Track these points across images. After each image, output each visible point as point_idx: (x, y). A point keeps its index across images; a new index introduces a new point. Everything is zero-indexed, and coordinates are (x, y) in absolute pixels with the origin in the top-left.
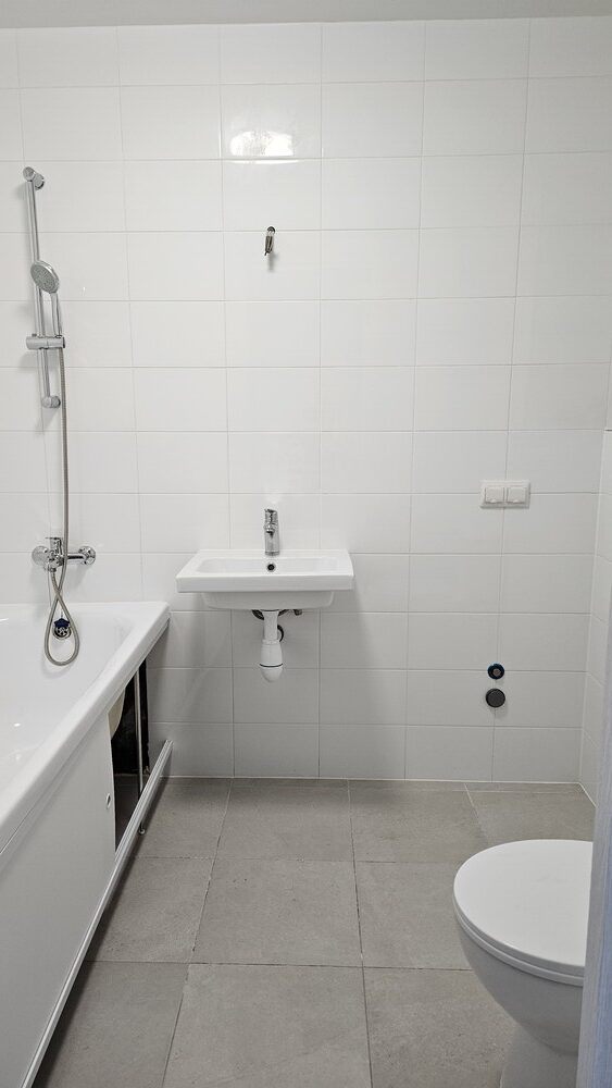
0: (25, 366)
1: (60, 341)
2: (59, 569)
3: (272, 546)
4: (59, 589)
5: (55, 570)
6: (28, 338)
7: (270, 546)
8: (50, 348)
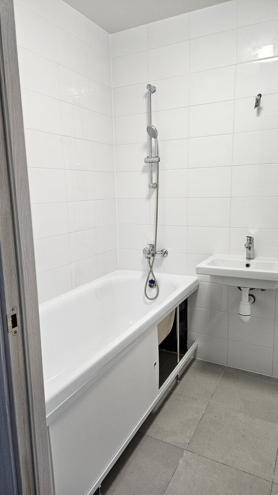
0: (144, 171)
1: (157, 159)
2: (152, 258)
3: (250, 255)
4: (151, 267)
5: (150, 258)
6: (145, 158)
7: (248, 255)
8: (154, 163)
